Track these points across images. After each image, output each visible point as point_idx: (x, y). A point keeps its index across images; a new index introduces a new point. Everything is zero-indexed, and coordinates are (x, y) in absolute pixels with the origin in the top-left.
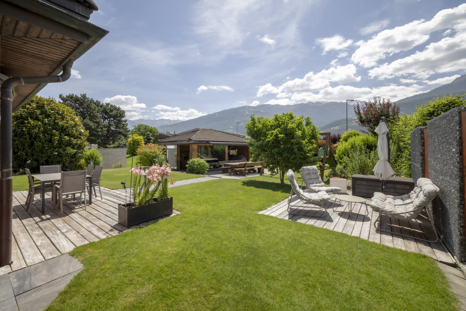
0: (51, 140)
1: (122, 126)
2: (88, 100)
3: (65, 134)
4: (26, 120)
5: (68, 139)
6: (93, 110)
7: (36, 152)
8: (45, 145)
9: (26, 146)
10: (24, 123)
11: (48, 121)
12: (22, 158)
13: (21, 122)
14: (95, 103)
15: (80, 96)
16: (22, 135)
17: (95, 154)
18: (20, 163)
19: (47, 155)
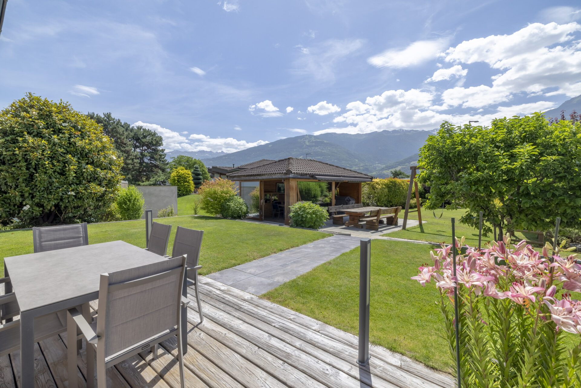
0: (64, 171)
1: (159, 157)
2: (114, 122)
3: (87, 161)
4: (21, 137)
5: (92, 169)
6: (121, 135)
7: (39, 191)
8: (54, 180)
9: (21, 180)
10: (18, 141)
11: (59, 139)
12: (14, 201)
13: (12, 139)
14: (123, 126)
15: (103, 116)
16: (14, 163)
17: (134, 194)
18: (10, 209)
19: (57, 196)
